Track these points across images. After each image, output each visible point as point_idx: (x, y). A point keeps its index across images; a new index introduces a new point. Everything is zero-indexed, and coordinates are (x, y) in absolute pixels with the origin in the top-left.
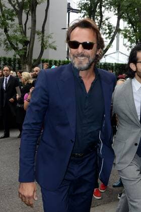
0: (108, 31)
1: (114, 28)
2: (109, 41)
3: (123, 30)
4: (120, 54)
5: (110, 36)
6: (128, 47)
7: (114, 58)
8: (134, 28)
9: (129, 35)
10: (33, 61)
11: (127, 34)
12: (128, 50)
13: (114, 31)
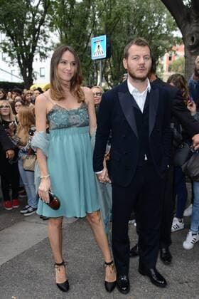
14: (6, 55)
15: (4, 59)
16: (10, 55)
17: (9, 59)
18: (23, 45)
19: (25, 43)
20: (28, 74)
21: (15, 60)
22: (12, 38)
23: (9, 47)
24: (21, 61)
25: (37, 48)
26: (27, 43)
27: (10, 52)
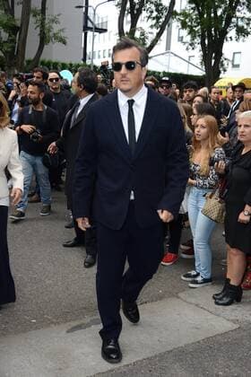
0: (155, 14)
1: (166, 9)
2: (156, 31)
3: (180, 14)
4: (173, 57)
5: (158, 22)
6: (187, 45)
7: (162, 64)
8: (198, 10)
9: (189, 24)
10: (25, 63)
11: (187, 20)
12: (187, 49)
13: (165, 14)
14: (184, 33)
15: (181, 39)
16: (192, 32)
17: (188, 38)
18: (212, 15)
19: (215, 13)
20: (213, 61)
21: (198, 40)
22: (197, 5)
23: (191, 20)
24: (206, 42)
25: (234, 20)
26: (219, 13)
27: (191, 27)
